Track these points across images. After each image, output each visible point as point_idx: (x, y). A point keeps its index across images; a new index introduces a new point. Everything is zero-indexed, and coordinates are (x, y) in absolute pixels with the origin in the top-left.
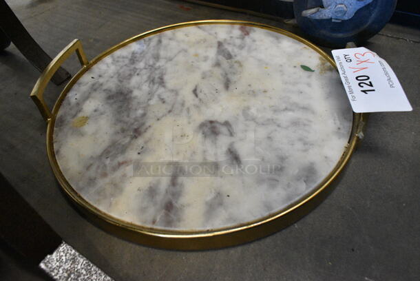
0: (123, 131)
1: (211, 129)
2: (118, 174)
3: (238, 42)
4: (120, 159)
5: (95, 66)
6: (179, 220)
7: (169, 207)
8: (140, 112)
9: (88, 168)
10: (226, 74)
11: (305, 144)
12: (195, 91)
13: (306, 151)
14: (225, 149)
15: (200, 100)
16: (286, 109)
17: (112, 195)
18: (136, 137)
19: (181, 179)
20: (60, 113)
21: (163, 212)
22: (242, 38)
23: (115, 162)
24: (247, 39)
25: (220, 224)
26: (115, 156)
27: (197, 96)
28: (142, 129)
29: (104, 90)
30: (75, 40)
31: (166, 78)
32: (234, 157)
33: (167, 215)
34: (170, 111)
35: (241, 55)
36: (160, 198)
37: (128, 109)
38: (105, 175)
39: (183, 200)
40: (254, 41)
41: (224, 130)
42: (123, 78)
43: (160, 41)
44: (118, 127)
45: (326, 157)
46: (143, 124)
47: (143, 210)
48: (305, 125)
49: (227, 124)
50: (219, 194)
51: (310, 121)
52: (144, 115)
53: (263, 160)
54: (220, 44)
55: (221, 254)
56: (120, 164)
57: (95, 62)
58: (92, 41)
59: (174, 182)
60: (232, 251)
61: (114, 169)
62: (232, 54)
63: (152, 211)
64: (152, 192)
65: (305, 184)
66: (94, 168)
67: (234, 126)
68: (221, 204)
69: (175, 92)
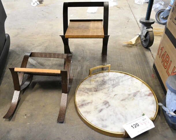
0: (95, 88)
1: (106, 103)
2: (85, 94)
3: (143, 95)
4: (88, 92)
5: (110, 72)
6: (80, 108)
7: (82, 105)
8: (102, 88)
9: (83, 88)
10: (127, 98)
11: (114, 123)
12: (116, 95)
13: (112, 124)
14: (102, 108)
15: (114, 97)
16: (123, 116)
17: (80, 95)
18: (95, 91)
19: (90, 104)
20: (93, 76)
21: (81, 105)
22: (146, 95)
23: (87, 92)
24: (146, 97)
25: (84, 115)
26: (88, 91)
27: (115, 95)
28: (97, 91)
29: (104, 79)
30: (110, 65)
31: (116, 87)
32: (101, 111)
33: (81, 106)
34: (106, 93)
35: (138, 98)
36: (83, 103)
37: (101, 86)
38: (83, 92)
39: (85, 107)
40: (147, 98)
41: (107, 105)
42: (110, 80)
43: (129, 79)
44: (95, 87)
45: (112, 129)
46: (99, 91)
47: (79, 101)
48: (120, 121)
49: (109, 105)
50: (90, 112)
51: (122, 122)
52: (102, 89)
53: (103, 116)
54: (139, 91)
55: (80, 120)
56: (87, 93)
57: (111, 72)
58: (121, 65)
59: (88, 103)
60: (82, 121)
61: (85, 92)
62: (136, 96)
63: (80, 103)
64: (84, 101)
65: (101, 126)
66: (84, 89)
67: (110, 107)
68: (88, 113)
69: (113, 91)
